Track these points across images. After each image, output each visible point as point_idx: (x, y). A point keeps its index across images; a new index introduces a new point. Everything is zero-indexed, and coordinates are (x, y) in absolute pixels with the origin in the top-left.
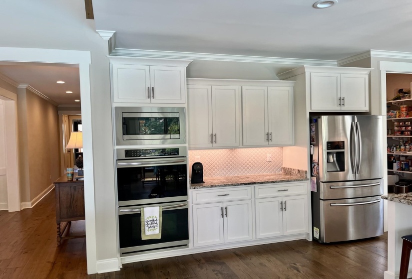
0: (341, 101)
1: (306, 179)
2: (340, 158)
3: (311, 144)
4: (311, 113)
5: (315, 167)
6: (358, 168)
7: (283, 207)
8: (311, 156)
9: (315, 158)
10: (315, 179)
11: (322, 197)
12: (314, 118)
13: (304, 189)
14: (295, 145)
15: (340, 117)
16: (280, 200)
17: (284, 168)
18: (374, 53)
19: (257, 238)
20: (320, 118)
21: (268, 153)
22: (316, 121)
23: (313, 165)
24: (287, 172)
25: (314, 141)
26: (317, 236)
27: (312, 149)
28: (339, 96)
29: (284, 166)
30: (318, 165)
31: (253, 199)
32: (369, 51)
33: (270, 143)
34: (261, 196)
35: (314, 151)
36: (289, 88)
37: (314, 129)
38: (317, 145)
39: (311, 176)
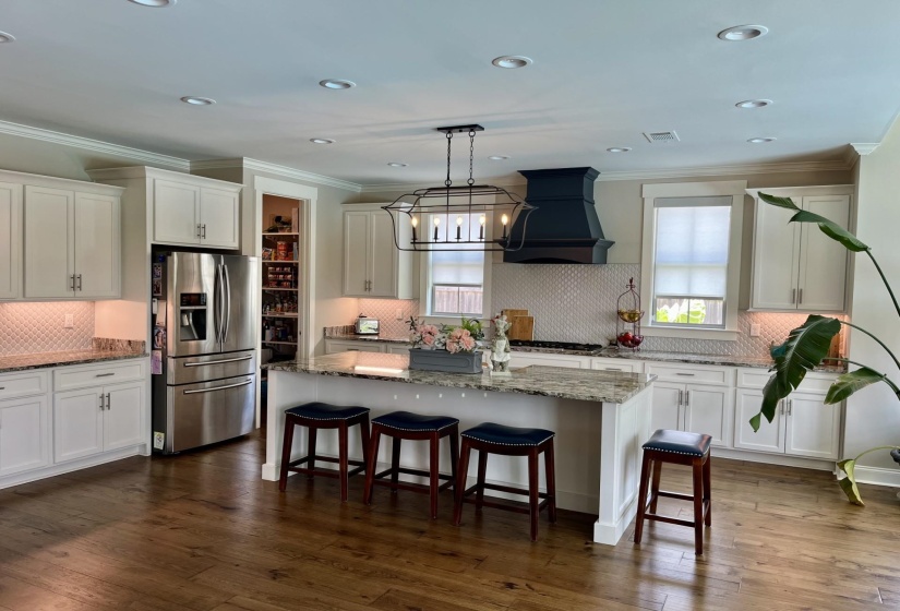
0: (201, 230)
1: (145, 354)
2: (199, 318)
3: (153, 297)
4: (153, 246)
5: (160, 335)
6: (224, 333)
7: (105, 402)
8: (154, 317)
9: (160, 320)
10: (159, 354)
11: (171, 379)
12: (161, 254)
13: (139, 373)
14: (122, 298)
15: (195, 255)
16: (100, 391)
17: (97, 340)
18: (248, 163)
19: (57, 461)
20: (170, 255)
21: (68, 312)
22: (164, 260)
23: (156, 331)
24: (103, 345)
25: (158, 292)
26: (159, 445)
27: (155, 305)
28: (198, 222)
29: (96, 336)
30: (166, 330)
31: (50, 394)
32: (242, 159)
33: (78, 293)
34: (65, 386)
35: (159, 308)
36: (112, 199)
37: (159, 272)
38: (164, 298)
39: (153, 348)
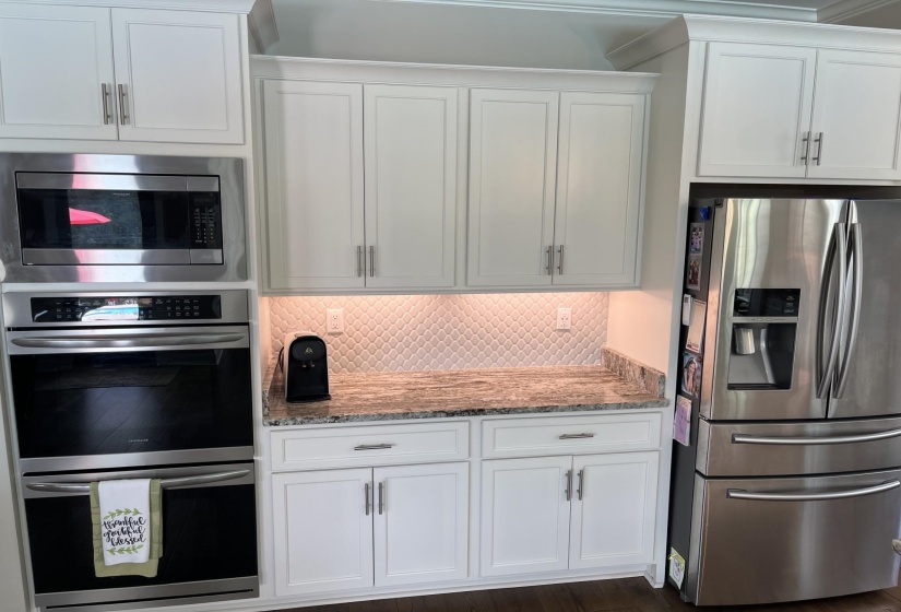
0: (811, 147)
1: (660, 401)
2: (780, 343)
3: (686, 291)
4: (693, 186)
5: (692, 368)
6: (838, 379)
7: (574, 485)
8: (684, 330)
9: (694, 338)
10: (687, 404)
11: (702, 466)
14: (640, 288)
16: (566, 464)
17: (606, 352)
20: (720, 205)
22: (709, 215)
23: (686, 359)
24: (612, 365)
27: (687, 306)
28: (804, 129)
29: (608, 346)
30: (701, 361)
31: (475, 460)
33: (557, 278)
34: (501, 450)
35: (694, 316)
36: (634, 99)
38: (702, 297)
39: (679, 391)
